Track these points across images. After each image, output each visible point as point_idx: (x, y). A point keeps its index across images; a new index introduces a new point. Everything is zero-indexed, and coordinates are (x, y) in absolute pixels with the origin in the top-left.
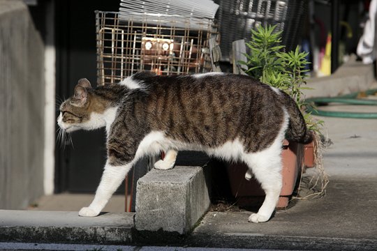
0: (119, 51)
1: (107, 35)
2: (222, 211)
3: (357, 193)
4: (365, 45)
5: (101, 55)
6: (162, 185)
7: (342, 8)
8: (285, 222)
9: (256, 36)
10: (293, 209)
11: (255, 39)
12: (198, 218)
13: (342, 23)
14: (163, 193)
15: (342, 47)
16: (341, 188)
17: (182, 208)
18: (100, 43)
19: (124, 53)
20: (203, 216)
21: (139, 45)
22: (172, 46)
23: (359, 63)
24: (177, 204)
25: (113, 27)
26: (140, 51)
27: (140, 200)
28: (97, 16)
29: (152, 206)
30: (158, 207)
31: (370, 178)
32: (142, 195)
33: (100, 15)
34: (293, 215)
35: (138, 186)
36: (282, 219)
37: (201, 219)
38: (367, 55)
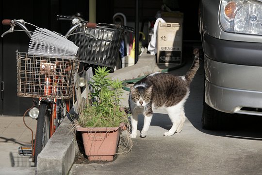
0: (29, 69)
1: (23, 61)
2: (81, 163)
3: (147, 149)
4: (151, 46)
5: (19, 71)
6: (50, 158)
7: (140, 24)
8: (112, 172)
9: (97, 72)
10: (115, 162)
11: (97, 74)
12: (69, 170)
13: (140, 33)
14: (51, 163)
15: (140, 44)
16: (139, 145)
17: (60, 170)
18: (19, 65)
19: (31, 70)
20: (71, 168)
21: (38, 66)
22: (55, 67)
23: (149, 54)
24: (57, 168)
25: (25, 57)
26: (39, 69)
27: (39, 166)
28: (17, 54)
29: (45, 169)
30: (48, 169)
31: (153, 138)
32: (40, 163)
33: (19, 54)
34: (115, 166)
35: (38, 159)
36: (110, 169)
37: (70, 170)
38: (152, 51)
